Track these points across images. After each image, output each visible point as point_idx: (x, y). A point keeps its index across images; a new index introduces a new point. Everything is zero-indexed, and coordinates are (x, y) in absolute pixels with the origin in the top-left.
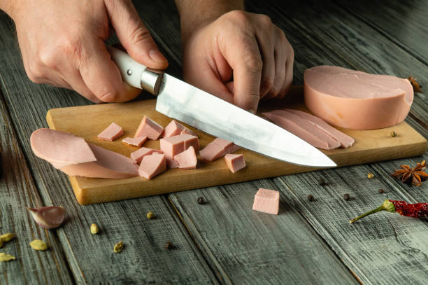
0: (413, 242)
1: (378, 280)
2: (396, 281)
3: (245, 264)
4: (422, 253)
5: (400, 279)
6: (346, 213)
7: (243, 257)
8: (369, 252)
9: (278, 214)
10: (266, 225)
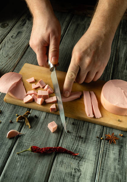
0: (83, 167)
1: (55, 176)
2: (60, 179)
3: (24, 147)
4: (81, 173)
5: (62, 179)
6: (74, 143)
7: (26, 144)
8: (64, 162)
9: (53, 133)
10: (45, 135)
